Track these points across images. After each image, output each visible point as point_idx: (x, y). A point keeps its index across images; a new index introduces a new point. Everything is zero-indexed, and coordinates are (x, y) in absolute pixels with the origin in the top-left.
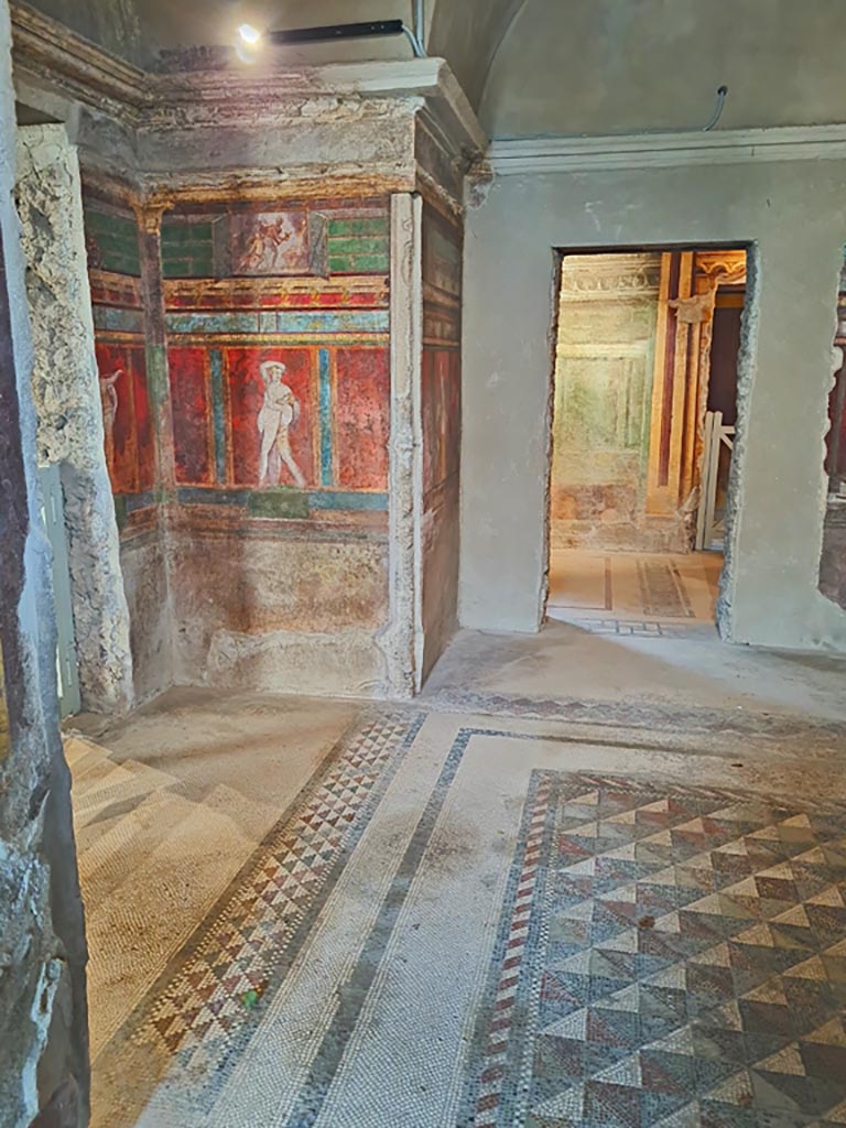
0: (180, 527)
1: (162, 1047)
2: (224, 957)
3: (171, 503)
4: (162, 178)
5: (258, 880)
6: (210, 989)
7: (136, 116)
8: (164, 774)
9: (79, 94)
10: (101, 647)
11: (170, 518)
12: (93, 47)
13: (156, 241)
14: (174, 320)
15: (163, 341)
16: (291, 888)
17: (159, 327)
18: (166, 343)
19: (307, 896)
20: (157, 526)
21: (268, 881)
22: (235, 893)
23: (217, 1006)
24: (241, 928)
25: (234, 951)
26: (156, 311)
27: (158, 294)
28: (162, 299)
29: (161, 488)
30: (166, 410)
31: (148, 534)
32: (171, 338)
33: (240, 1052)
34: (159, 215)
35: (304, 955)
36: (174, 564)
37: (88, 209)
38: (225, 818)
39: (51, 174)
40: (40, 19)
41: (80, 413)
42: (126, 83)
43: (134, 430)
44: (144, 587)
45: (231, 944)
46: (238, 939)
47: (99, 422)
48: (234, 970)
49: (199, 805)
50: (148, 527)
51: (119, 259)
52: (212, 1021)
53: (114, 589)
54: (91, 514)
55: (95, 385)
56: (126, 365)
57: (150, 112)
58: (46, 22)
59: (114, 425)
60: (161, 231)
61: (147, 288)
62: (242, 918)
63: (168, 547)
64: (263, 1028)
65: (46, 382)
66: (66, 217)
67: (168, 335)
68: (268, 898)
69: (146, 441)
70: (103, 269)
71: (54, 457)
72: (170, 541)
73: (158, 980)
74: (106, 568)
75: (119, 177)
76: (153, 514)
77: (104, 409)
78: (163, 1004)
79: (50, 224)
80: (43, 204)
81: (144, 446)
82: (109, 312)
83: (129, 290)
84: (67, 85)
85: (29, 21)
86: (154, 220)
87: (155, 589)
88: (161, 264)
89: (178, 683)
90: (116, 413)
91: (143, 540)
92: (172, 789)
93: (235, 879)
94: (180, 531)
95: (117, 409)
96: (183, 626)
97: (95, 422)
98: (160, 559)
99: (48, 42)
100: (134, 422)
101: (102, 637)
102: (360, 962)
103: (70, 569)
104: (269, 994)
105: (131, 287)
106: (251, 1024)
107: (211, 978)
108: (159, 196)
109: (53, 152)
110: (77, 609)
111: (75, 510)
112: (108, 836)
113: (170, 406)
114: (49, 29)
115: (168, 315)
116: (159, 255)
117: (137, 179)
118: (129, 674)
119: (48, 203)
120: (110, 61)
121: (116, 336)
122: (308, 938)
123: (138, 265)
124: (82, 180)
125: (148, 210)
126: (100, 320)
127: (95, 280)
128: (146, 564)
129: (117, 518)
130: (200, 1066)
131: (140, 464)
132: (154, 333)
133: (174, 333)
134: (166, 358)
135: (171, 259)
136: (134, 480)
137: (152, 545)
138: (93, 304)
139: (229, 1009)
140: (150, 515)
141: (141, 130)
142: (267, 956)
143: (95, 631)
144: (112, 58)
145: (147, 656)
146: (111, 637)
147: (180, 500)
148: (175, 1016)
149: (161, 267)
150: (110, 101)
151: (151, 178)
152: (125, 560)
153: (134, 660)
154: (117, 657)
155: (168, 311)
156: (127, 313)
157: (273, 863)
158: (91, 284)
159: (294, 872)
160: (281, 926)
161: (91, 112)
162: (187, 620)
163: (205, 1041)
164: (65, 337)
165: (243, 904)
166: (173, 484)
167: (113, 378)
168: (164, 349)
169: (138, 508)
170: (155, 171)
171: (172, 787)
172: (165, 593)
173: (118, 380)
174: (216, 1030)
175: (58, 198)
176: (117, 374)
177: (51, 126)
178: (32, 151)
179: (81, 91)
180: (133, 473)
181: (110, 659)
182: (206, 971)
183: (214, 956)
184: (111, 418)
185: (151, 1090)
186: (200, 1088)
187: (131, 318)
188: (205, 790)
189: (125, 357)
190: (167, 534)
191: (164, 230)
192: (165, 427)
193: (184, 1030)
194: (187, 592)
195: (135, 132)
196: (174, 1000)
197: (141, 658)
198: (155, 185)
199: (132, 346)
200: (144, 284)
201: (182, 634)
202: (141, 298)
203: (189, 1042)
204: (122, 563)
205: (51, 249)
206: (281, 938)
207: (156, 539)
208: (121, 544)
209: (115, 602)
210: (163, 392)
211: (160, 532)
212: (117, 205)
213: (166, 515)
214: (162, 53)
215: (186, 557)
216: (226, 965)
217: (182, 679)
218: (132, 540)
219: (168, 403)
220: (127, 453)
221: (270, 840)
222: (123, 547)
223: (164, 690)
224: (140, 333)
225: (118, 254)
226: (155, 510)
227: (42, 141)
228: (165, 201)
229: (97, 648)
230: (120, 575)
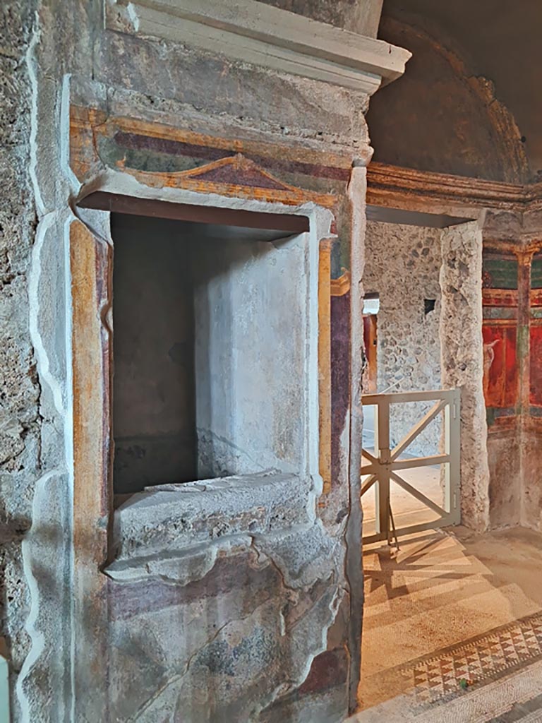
0: (530, 430)
1: (412, 681)
2: (464, 661)
3: (526, 415)
4: (534, 236)
5: (505, 636)
6: (448, 670)
7: (523, 207)
8: (486, 568)
9: (486, 205)
10: (473, 490)
11: (525, 424)
12: (490, 183)
13: (528, 269)
14: (535, 311)
15: (528, 323)
16: (520, 647)
17: (527, 315)
18: (529, 325)
19: (527, 654)
20: (516, 428)
21: (509, 638)
22: (488, 636)
23: (446, 678)
24: (481, 653)
25: (470, 661)
26: (526, 307)
27: (527, 297)
28: (529, 300)
29: (521, 406)
30: (526, 362)
31: (508, 431)
32: (532, 322)
33: (445, 702)
34: (531, 256)
35: (506, 680)
36: (525, 451)
37: (486, 259)
38: (506, 600)
39: (470, 245)
40: (460, 180)
41: (472, 362)
42: (513, 193)
43: (504, 372)
44: (502, 461)
45: (471, 657)
46: (475, 656)
47: (481, 367)
48: (465, 668)
49: (496, 589)
50: (509, 427)
51: (502, 281)
52: (440, 683)
53: (482, 459)
54: (473, 416)
55: (481, 349)
56: (502, 337)
57: (531, 203)
58: (463, 180)
59: (490, 369)
60: (532, 264)
61: (522, 295)
62: (484, 649)
63: (522, 441)
64: (463, 699)
65: (458, 346)
66: (474, 265)
67: (531, 319)
68: (504, 646)
69: (512, 378)
70: (492, 288)
71: (459, 385)
72: (523, 438)
73: (426, 655)
74: (479, 447)
75: (508, 240)
76: (514, 420)
77: (484, 360)
78: (423, 665)
79: (468, 268)
80: (465, 259)
81: (510, 381)
82: (493, 310)
83: (508, 297)
84: (478, 202)
85: (454, 182)
86: (528, 259)
87: (510, 464)
88: (530, 281)
89: (523, 525)
90: (493, 363)
91: (504, 435)
92: (485, 576)
93: (492, 630)
94: (529, 432)
95: (493, 361)
96: (527, 490)
97: (479, 367)
98: (516, 447)
99: (465, 187)
100: (505, 368)
101: (474, 484)
102: (536, 698)
103: (461, 445)
104: (475, 686)
105: (510, 295)
106: (458, 694)
107: (451, 666)
108: (532, 246)
109: (471, 234)
110: (463, 466)
111: (465, 413)
112: (441, 586)
113: (529, 360)
114: (464, 182)
115: (532, 309)
116: (530, 276)
117: (520, 238)
118: (487, 510)
119: (467, 259)
120: (501, 186)
121: (496, 322)
122: (514, 674)
123: (516, 283)
124: (483, 246)
125: (525, 254)
126: (487, 314)
127: (486, 294)
128: (505, 448)
129: (487, 420)
130: (424, 697)
131: (506, 391)
132: (523, 319)
133: (534, 319)
134: (529, 332)
135: (536, 279)
136: (501, 400)
137: (511, 438)
138: (483, 306)
139: (451, 682)
140: (511, 421)
141: (525, 213)
142: (486, 671)
143: (470, 481)
144: (502, 185)
145: (501, 502)
146: (478, 486)
147: (531, 414)
148: (425, 672)
149: (530, 283)
150: (505, 203)
151: (528, 237)
152: (490, 444)
153: (491, 503)
154: (481, 498)
155: (532, 306)
156: (506, 309)
157: (519, 631)
158: (483, 296)
159: (527, 640)
160: (503, 661)
161: (492, 211)
162: (530, 487)
163: (432, 689)
164: (470, 323)
165: (489, 643)
166: (528, 404)
167: (493, 344)
168: (528, 327)
169: (503, 416)
170: (529, 233)
171: (486, 575)
172: (519, 469)
173: (497, 345)
174: (440, 688)
175: (472, 256)
176: (495, 342)
177: (472, 222)
178: (463, 236)
179: (487, 203)
180: (501, 396)
181: (477, 499)
182: (451, 662)
183: (460, 658)
184: (488, 365)
185: (397, 694)
186: (418, 704)
187: (508, 312)
188: (503, 583)
189: (502, 333)
190: (522, 433)
191: (533, 263)
192: (526, 371)
193: (425, 680)
194: (531, 470)
195: (522, 215)
196: (429, 666)
197: (496, 503)
198: (530, 240)
199: (507, 326)
200: (519, 293)
201: (526, 495)
202: (517, 300)
203: (424, 685)
204: (488, 445)
205: (467, 281)
206: (498, 666)
207: (514, 435)
208: (488, 434)
209: (483, 467)
210: (526, 352)
211: (517, 431)
212: (505, 254)
213: (523, 422)
214: (539, 172)
215: (532, 449)
216: (462, 665)
217: (524, 523)
218: (496, 433)
219: (528, 358)
220: (497, 384)
221: (524, 620)
222: (489, 436)
223: (512, 526)
224: (514, 319)
225: (503, 279)
226: (515, 418)
227: (467, 229)
228: (535, 247)
229: (471, 491)
230: (486, 451)
